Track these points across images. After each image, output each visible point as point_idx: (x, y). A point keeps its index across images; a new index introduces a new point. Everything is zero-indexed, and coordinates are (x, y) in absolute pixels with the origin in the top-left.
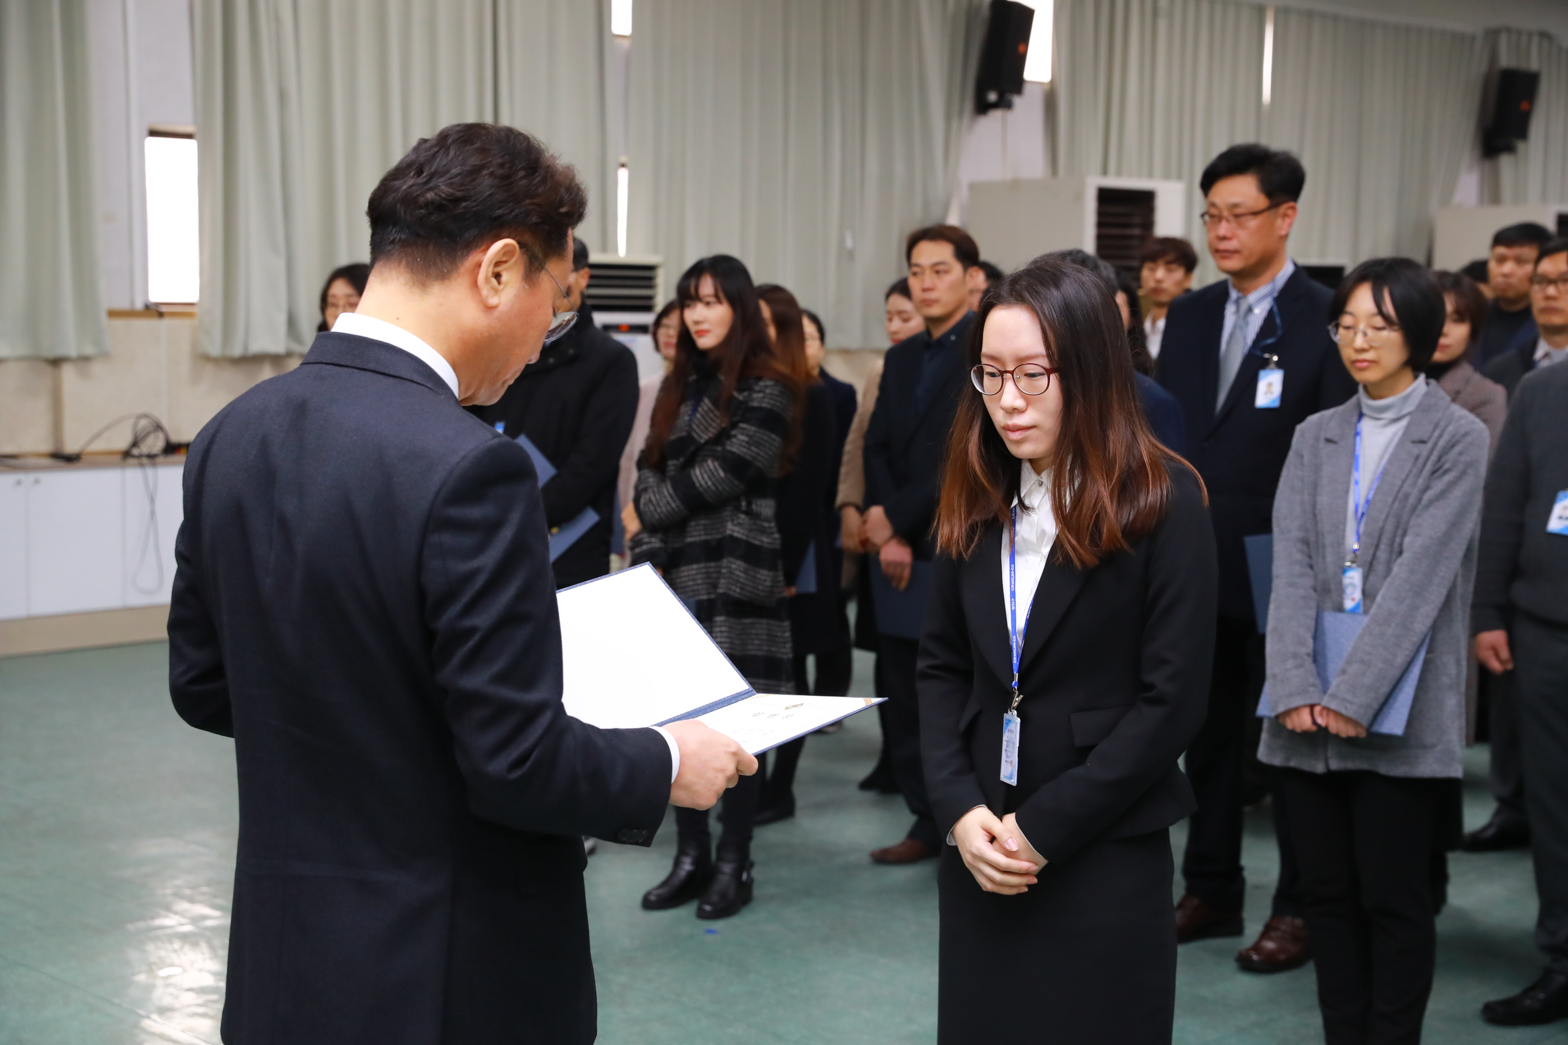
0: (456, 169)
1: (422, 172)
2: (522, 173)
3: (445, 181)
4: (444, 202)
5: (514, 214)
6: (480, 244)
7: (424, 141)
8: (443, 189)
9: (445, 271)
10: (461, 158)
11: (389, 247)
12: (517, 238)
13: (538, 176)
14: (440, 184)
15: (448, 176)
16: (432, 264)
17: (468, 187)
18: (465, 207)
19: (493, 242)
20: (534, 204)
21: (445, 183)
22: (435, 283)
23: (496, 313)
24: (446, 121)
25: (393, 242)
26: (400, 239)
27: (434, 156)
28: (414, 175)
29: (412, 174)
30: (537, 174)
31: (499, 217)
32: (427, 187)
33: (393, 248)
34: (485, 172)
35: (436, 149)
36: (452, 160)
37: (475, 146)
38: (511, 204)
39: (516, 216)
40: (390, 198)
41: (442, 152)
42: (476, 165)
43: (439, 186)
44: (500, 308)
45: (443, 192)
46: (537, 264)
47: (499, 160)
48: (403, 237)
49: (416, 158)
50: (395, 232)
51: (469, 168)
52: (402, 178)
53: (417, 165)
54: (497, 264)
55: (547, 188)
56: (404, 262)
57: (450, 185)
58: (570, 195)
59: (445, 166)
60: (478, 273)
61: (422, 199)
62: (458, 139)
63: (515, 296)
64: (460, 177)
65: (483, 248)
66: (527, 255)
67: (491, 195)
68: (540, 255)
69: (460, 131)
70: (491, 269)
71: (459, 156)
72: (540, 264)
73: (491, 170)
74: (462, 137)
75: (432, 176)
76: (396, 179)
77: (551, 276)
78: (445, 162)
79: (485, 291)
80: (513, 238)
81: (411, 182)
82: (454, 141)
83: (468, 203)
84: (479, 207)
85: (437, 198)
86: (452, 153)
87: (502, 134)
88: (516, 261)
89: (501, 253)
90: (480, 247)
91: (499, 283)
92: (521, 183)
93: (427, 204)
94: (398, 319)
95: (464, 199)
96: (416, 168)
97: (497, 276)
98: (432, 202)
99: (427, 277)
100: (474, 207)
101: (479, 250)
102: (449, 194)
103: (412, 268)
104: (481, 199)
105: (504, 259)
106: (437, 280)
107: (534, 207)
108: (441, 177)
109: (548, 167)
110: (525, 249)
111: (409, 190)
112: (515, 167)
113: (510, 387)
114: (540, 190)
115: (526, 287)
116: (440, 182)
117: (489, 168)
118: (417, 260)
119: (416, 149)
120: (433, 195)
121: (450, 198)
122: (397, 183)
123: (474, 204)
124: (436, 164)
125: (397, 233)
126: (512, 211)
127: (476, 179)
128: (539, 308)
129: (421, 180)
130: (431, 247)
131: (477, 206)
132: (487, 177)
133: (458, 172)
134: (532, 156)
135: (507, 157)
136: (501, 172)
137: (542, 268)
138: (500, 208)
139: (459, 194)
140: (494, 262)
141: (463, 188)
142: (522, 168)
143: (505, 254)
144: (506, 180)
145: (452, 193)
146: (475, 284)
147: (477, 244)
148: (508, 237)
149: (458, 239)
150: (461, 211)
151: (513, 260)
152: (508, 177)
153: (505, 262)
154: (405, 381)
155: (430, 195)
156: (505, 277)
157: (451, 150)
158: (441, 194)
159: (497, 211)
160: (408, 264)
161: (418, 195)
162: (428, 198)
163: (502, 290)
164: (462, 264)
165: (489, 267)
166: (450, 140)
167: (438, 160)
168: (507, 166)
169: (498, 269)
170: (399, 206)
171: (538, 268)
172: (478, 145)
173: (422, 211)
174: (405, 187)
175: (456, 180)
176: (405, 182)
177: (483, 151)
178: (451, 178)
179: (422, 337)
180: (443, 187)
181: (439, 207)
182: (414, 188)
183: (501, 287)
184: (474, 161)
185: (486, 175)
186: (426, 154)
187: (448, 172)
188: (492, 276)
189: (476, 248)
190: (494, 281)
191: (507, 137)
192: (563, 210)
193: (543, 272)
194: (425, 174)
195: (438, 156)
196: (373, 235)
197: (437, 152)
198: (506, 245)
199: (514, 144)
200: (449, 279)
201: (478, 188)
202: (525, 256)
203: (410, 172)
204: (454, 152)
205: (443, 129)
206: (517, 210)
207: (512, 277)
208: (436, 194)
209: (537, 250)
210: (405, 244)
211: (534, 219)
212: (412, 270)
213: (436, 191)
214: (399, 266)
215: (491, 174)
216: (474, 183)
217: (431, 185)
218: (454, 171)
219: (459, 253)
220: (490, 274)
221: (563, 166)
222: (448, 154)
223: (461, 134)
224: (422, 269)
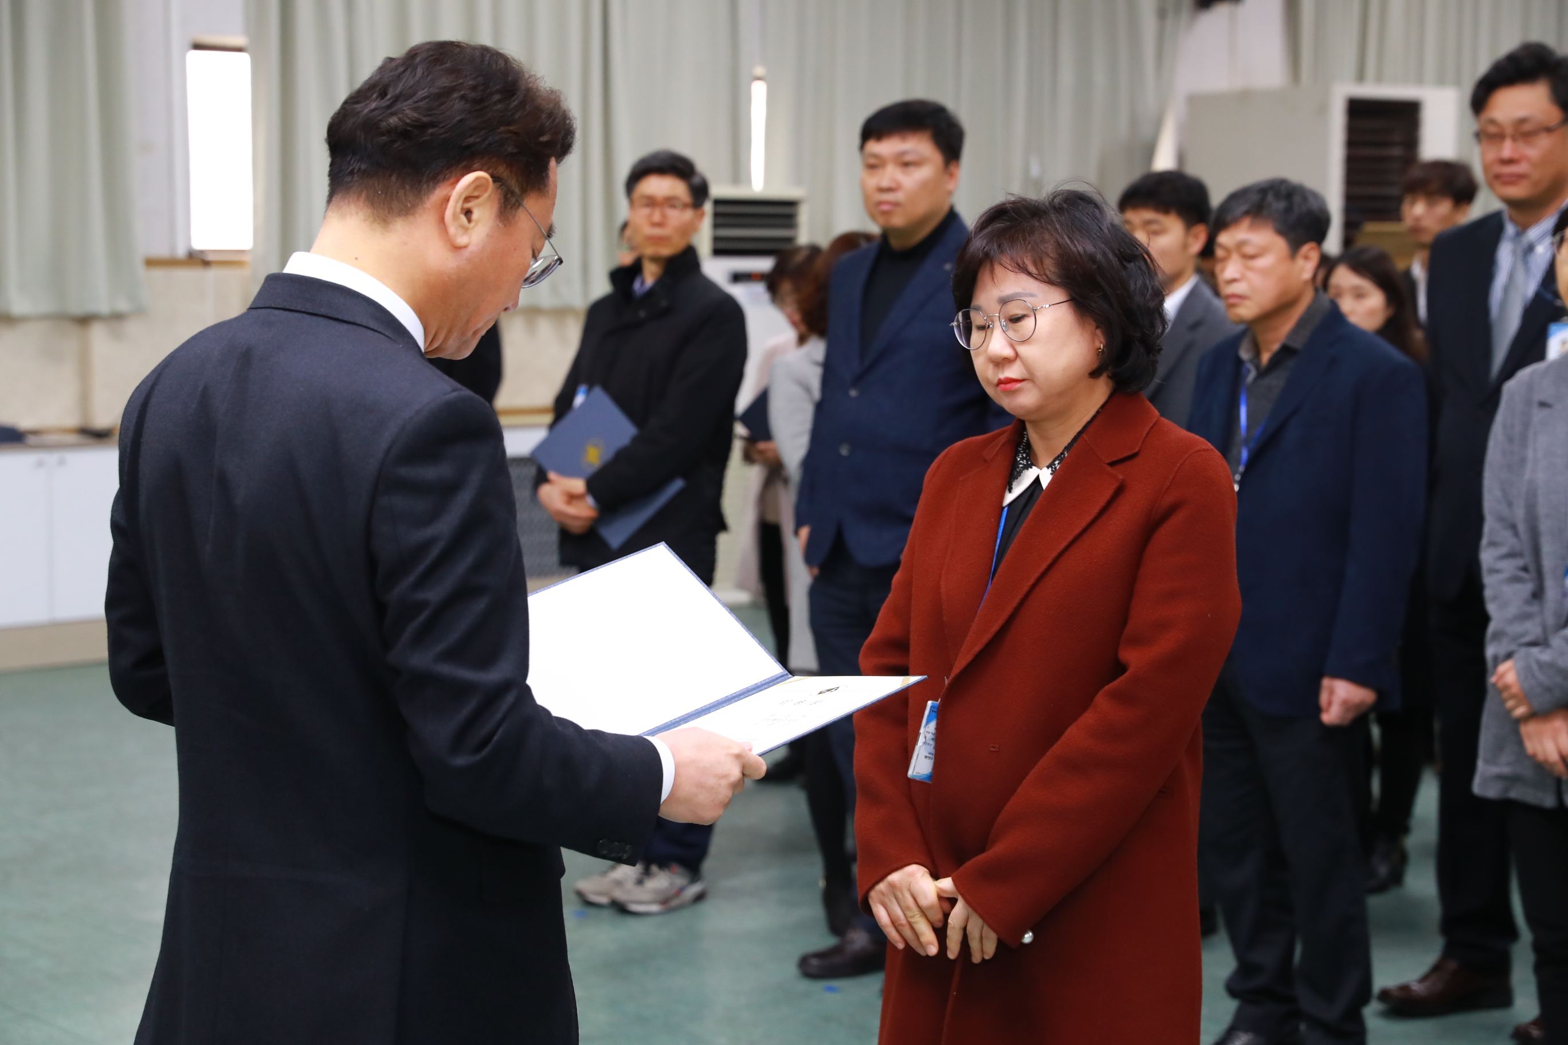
0: (423, 92)
1: (386, 95)
2: (497, 97)
3: (409, 105)
4: (410, 129)
5: (487, 142)
6: (448, 176)
7: (391, 60)
8: (408, 114)
9: (409, 205)
10: (429, 78)
11: (348, 179)
12: (490, 171)
13: (514, 101)
14: (405, 108)
15: (415, 99)
16: (394, 198)
17: (433, 112)
18: (432, 134)
19: (463, 175)
20: (510, 132)
21: (413, 106)
22: (397, 219)
23: (466, 253)
24: (418, 37)
25: (352, 173)
26: (359, 170)
27: (399, 77)
28: (377, 98)
29: (375, 96)
30: (515, 97)
31: (468, 147)
32: (389, 111)
33: (353, 178)
34: (455, 95)
35: (401, 69)
36: (418, 81)
37: (443, 67)
38: (483, 133)
39: (490, 145)
40: (350, 122)
41: (408, 72)
42: (445, 87)
43: (404, 110)
44: (470, 248)
45: (409, 118)
46: (513, 200)
47: (470, 83)
48: (363, 167)
49: (380, 78)
50: (355, 161)
51: (437, 91)
52: (364, 101)
53: (379, 87)
54: (467, 199)
55: (526, 113)
56: (364, 195)
57: (415, 109)
58: (554, 120)
59: (410, 88)
60: (446, 208)
61: (384, 124)
62: (427, 58)
63: (488, 235)
64: (426, 101)
65: (452, 180)
66: (502, 189)
67: (461, 121)
68: (517, 190)
69: (429, 50)
70: (459, 205)
71: (428, 76)
72: (517, 201)
73: (463, 92)
74: (432, 56)
75: (396, 99)
76: (357, 103)
77: (530, 214)
78: (411, 82)
79: (452, 230)
80: (486, 171)
81: (373, 105)
82: (424, 60)
83: (436, 129)
84: (447, 135)
85: (401, 124)
86: (419, 72)
87: (478, 53)
88: (490, 197)
89: (473, 186)
90: (448, 179)
91: (469, 221)
92: (495, 108)
93: (389, 131)
94: (356, 259)
95: (432, 125)
96: (380, 90)
97: (468, 213)
98: (396, 128)
99: (389, 212)
100: (441, 134)
101: (447, 183)
102: (414, 119)
103: (372, 202)
104: (448, 126)
105: (476, 194)
106: (400, 216)
107: (510, 135)
108: (406, 100)
109: (528, 90)
110: (499, 184)
111: (370, 115)
112: (489, 90)
113: (483, 337)
114: (517, 116)
115: (500, 225)
116: (406, 106)
117: (460, 91)
118: (378, 192)
119: (381, 69)
120: (397, 119)
121: (416, 123)
122: (358, 106)
123: (442, 131)
124: (401, 85)
125: (356, 163)
126: (485, 140)
127: (443, 103)
128: (515, 249)
129: (385, 102)
130: (394, 178)
131: (446, 132)
132: (457, 101)
133: (424, 95)
134: (510, 79)
135: (480, 79)
136: (472, 95)
137: (520, 205)
138: (471, 136)
139: (425, 119)
140: (464, 196)
141: (429, 113)
142: (497, 92)
143: (476, 188)
144: (479, 103)
145: (418, 119)
146: (442, 220)
147: (444, 177)
148: (480, 170)
149: (424, 170)
150: (429, 138)
151: (486, 195)
152: (482, 100)
153: (477, 197)
154: (360, 328)
155: (393, 120)
156: (475, 215)
157: (418, 70)
158: (405, 118)
159: (468, 140)
160: (368, 197)
161: (381, 120)
162: (391, 123)
163: (473, 227)
164: (428, 198)
165: (457, 202)
166: (418, 59)
167: (403, 82)
168: (480, 88)
169: (468, 205)
170: (358, 133)
171: (514, 205)
172: (448, 65)
173: (384, 138)
174: (366, 111)
175: (421, 104)
176: (367, 105)
177: (455, 71)
178: (417, 102)
179: (381, 279)
180: (408, 111)
181: (404, 133)
182: (377, 111)
183: (472, 224)
184: (444, 82)
185: (456, 98)
186: (392, 74)
187: (415, 94)
188: (461, 212)
189: (444, 179)
190: (463, 219)
191: (483, 56)
192: (544, 139)
193: (521, 210)
194: (389, 97)
195: (405, 76)
196: (332, 165)
197: (404, 72)
198: (477, 179)
199: (489, 63)
200: (413, 214)
201: (447, 113)
202: (499, 191)
203: (372, 95)
204: (421, 72)
205: (413, 48)
206: (490, 139)
207: (485, 214)
208: (400, 119)
209: (513, 184)
210: (365, 174)
211: (510, 149)
212: (373, 204)
213: (400, 115)
214: (358, 200)
215: (463, 97)
216: (443, 107)
217: (394, 109)
218: (421, 93)
219: (425, 186)
220: (458, 210)
221: (548, 89)
222: (415, 74)
223: (431, 53)
224: (384, 204)
